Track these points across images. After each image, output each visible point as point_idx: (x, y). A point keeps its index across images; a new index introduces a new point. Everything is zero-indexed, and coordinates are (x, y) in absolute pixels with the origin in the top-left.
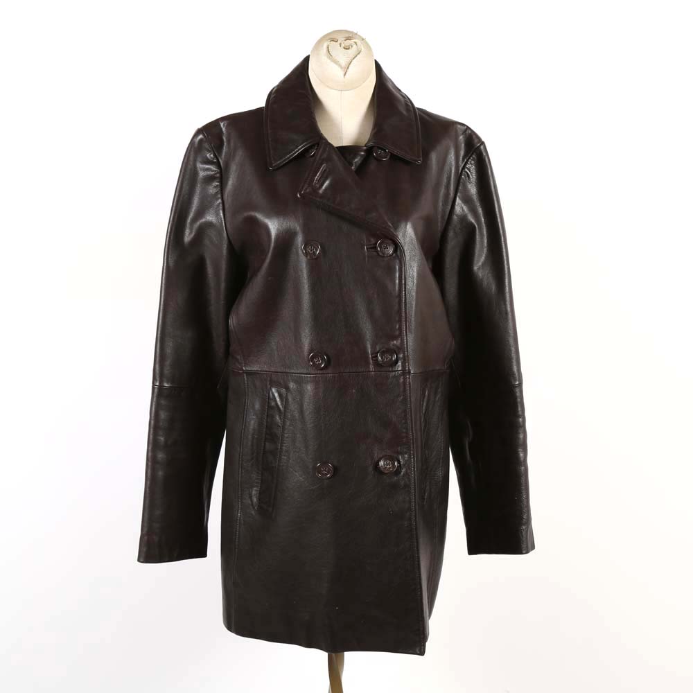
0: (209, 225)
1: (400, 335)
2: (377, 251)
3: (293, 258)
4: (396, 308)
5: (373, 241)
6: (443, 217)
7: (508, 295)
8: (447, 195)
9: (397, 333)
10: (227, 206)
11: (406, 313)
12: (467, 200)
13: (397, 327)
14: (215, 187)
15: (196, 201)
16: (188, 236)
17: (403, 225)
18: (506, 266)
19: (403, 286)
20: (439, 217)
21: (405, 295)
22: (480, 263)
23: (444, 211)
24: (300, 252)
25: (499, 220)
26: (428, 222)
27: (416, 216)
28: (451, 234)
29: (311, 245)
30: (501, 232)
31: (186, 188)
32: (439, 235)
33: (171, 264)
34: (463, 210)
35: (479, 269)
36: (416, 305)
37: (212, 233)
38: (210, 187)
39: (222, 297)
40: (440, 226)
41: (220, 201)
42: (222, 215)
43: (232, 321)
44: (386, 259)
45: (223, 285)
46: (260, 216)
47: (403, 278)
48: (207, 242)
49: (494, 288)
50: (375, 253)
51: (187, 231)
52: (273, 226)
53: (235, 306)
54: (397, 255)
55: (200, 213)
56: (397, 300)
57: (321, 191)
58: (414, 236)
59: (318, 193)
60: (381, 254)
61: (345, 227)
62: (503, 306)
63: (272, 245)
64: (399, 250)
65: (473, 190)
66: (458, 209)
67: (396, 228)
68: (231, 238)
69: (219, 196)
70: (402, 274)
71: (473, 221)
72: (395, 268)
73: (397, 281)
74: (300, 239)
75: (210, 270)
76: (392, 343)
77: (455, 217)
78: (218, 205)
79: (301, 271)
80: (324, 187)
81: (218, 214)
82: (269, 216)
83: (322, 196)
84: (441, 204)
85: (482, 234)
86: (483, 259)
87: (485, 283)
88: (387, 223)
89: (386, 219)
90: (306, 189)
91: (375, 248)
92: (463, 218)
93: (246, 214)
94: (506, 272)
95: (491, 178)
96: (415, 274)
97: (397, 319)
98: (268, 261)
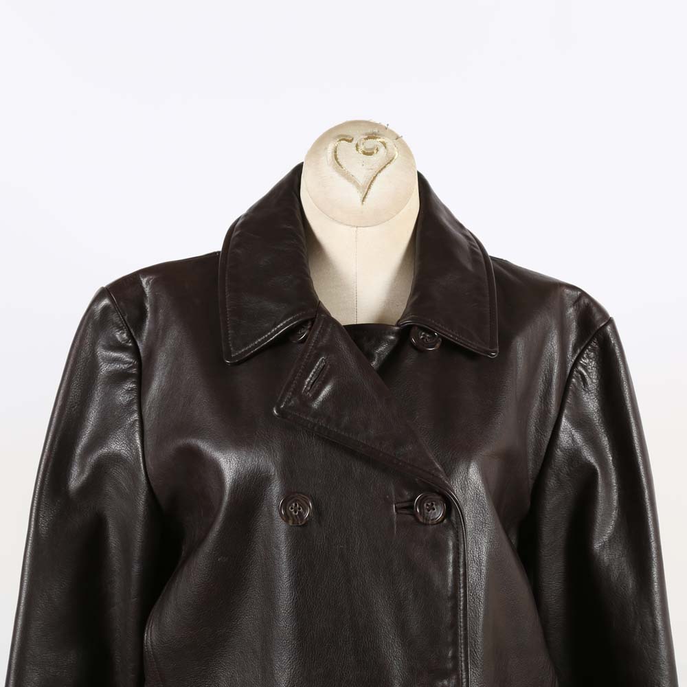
0: (116, 458)
1: (456, 669)
2: (414, 515)
3: (262, 522)
4: (448, 618)
5: (407, 494)
6: (536, 453)
7: (657, 598)
8: (544, 413)
9: (450, 665)
10: (147, 426)
11: (465, 629)
12: (582, 423)
13: (450, 654)
14: (128, 391)
15: (92, 416)
16: (76, 480)
17: (462, 468)
18: (653, 545)
19: (462, 578)
20: (530, 450)
21: (465, 596)
22: (605, 538)
23: (538, 442)
24: (276, 513)
25: (640, 460)
26: (509, 460)
27: (486, 451)
28: (551, 482)
29: (296, 501)
30: (644, 480)
31: (76, 391)
32: (531, 482)
33: (44, 528)
34: (573, 440)
35: (603, 547)
36: (486, 615)
37: (119, 474)
38: (119, 392)
39: (134, 589)
40: (531, 467)
41: (136, 416)
42: (138, 441)
43: (151, 636)
44: (431, 527)
45: (136, 568)
46: (205, 446)
47: (461, 564)
48: (109, 489)
49: (631, 583)
50: (411, 518)
51: (75, 470)
52: (229, 464)
53: (156, 607)
54: (450, 521)
55: (99, 438)
56: (449, 605)
57: (315, 405)
58: (482, 489)
59: (310, 408)
60: (421, 520)
61: (358, 468)
62: (649, 619)
63: (226, 498)
64: (453, 513)
65: (591, 404)
66: (564, 438)
67: (450, 473)
68: (153, 484)
69: (135, 407)
70: (459, 558)
71: (592, 460)
72: (447, 545)
73: (450, 570)
74: (275, 490)
75: (113, 540)
76: (440, 683)
77: (559, 453)
78: (133, 425)
79: (277, 547)
80: (321, 398)
81: (131, 441)
82: (220, 446)
83: (316, 414)
84: (533, 429)
85: (608, 485)
86: (610, 530)
87: (615, 574)
88: (433, 463)
89: (431, 456)
90: (290, 400)
91: (411, 507)
92: (574, 455)
93: (181, 442)
94: (654, 555)
95: (625, 384)
96: (484, 558)
97: (450, 639)
98: (217, 527)
